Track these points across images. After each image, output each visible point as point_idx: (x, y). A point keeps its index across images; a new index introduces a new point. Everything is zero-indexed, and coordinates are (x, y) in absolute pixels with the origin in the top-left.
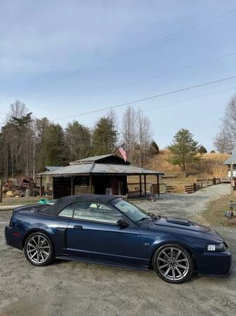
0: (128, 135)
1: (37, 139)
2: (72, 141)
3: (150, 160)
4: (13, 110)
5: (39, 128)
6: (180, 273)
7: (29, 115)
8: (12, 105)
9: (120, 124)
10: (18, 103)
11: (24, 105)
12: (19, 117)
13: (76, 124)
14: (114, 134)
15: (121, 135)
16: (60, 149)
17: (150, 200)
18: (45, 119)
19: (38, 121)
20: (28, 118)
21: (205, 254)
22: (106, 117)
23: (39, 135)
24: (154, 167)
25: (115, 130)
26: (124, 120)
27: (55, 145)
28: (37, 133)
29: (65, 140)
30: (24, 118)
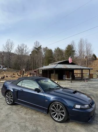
0: (81, 52)
1: (44, 56)
2: (56, 55)
3: (92, 63)
4: (35, 45)
5: (44, 51)
6: (61, 118)
7: (40, 46)
8: (35, 43)
9: (77, 47)
10: (37, 42)
11: (39, 42)
12: (37, 47)
13: (58, 48)
14: (74, 51)
15: (78, 52)
16: (51, 59)
17: (84, 81)
18: (46, 47)
19: (44, 48)
21: (73, 109)
22: (70, 44)
24: (94, 66)
25: (74, 49)
26: (79, 45)
27: (50, 57)
28: (43, 53)
29: (54, 55)
30: (39, 48)
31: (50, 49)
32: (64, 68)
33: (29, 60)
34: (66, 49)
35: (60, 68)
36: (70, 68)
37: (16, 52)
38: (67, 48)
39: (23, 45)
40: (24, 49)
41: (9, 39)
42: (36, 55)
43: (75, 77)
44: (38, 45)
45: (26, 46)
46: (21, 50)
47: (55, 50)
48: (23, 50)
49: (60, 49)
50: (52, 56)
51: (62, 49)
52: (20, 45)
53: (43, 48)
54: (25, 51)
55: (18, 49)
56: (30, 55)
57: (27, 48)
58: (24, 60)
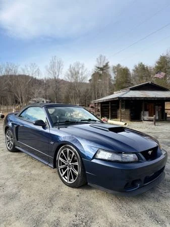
1: (113, 81)
4: (98, 62)
5: (115, 72)
7: (107, 64)
8: (97, 59)
10: (101, 56)
11: (105, 57)
12: (101, 66)
13: (141, 65)
18: (119, 65)
19: (114, 67)
20: (106, 66)
22: (165, 54)
23: (115, 78)
27: (123, 83)
28: (113, 76)
29: (132, 79)
30: (104, 66)
31: (125, 67)
32: (142, 96)
33: (88, 90)
34: (157, 65)
35: (131, 98)
36: (154, 96)
37: (67, 78)
38: (158, 63)
39: (78, 64)
40: (80, 72)
41: (55, 56)
42: (100, 80)
43: (168, 116)
44: (104, 62)
45: (83, 66)
46: (74, 73)
47: (134, 68)
48: (78, 73)
49: (143, 66)
50: (129, 79)
51: (148, 66)
52: (73, 65)
53: (112, 67)
54: (82, 75)
55: (71, 71)
56: (90, 80)
57: (85, 69)
58: (79, 91)
